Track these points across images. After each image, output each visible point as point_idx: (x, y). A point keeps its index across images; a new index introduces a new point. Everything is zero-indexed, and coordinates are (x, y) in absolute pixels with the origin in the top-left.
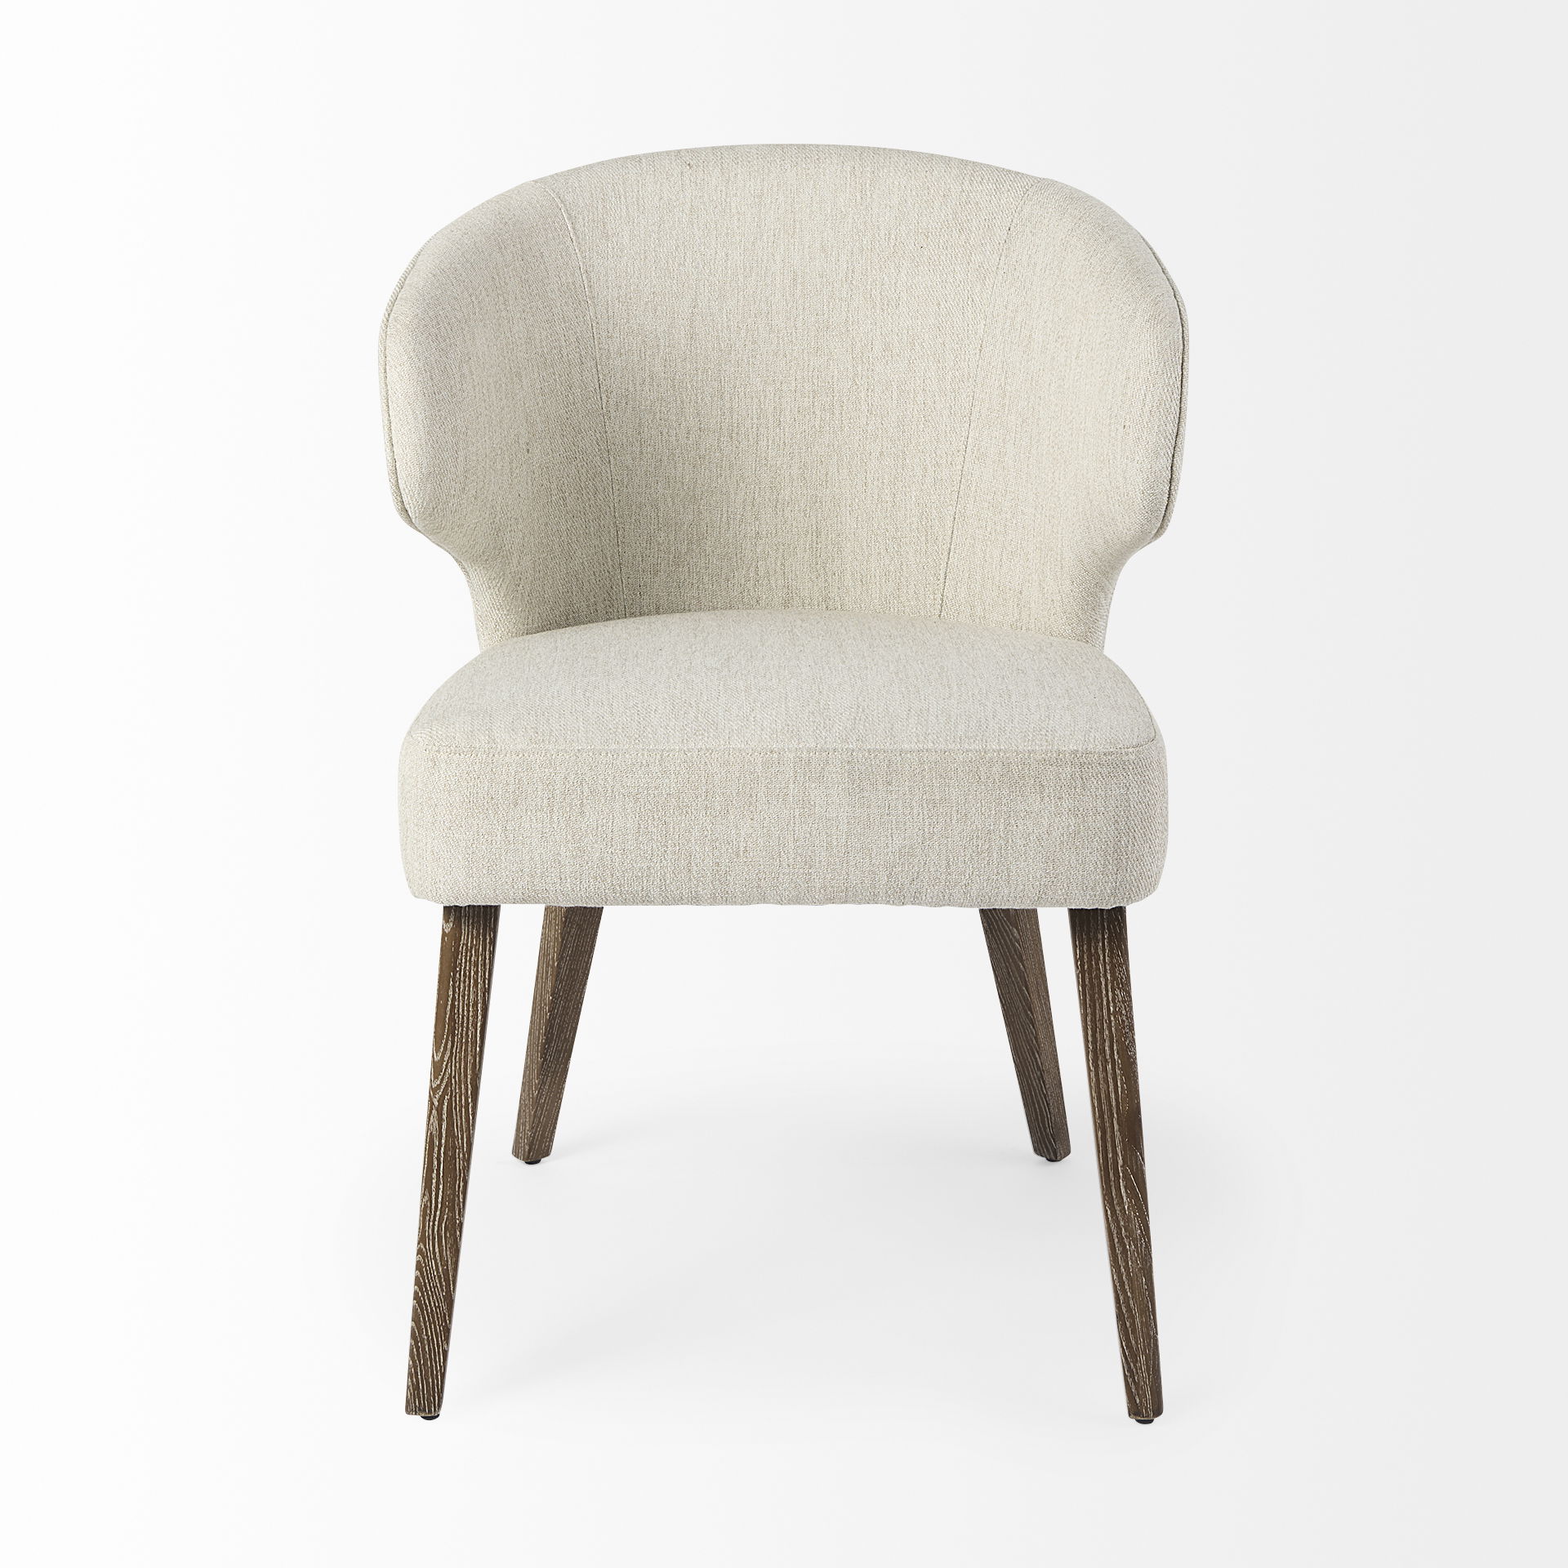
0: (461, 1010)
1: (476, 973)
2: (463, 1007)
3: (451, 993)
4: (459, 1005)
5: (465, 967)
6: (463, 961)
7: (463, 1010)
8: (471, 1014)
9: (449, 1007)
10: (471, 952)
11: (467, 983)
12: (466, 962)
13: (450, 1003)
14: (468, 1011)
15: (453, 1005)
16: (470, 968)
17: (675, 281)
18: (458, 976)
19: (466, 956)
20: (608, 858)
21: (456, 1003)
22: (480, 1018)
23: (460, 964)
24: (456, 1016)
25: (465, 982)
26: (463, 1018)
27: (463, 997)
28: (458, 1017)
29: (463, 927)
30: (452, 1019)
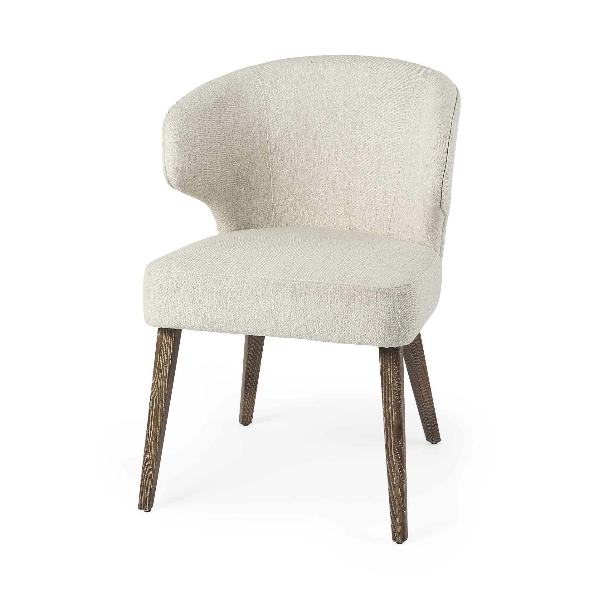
0: (161, 365)
1: (167, 352)
3: (158, 359)
5: (164, 350)
6: (163, 348)
7: (162, 365)
8: (165, 367)
9: (158, 364)
10: (166, 345)
12: (164, 348)
14: (164, 366)
16: (165, 350)
17: (301, 105)
18: (161, 353)
19: (164, 346)
20: (207, 314)
21: (160, 363)
22: (168, 369)
23: (162, 349)
24: (160, 367)
25: (163, 355)
26: (162, 369)
27: (163, 361)
29: (164, 336)
30: (158, 368)
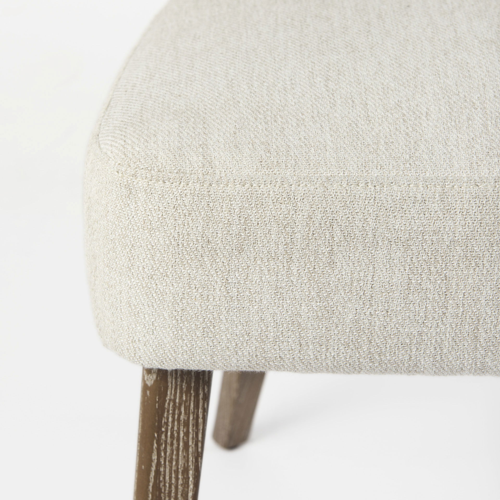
0: (167, 478)
1: (187, 434)
2: (171, 474)
3: (155, 457)
4: (165, 471)
5: (173, 428)
6: (170, 419)
7: (170, 478)
8: (180, 482)
9: (152, 474)
10: (180, 409)
11: (175, 445)
12: (173, 422)
13: (153, 469)
14: (177, 479)
15: (158, 472)
16: (179, 429)
18: (163, 437)
19: (174, 414)
20: (366, 321)
21: (162, 469)
22: (191, 479)
23: (167, 424)
24: (162, 484)
25: (172, 444)
26: (170, 487)
27: (171, 462)
28: (165, 485)
29: (169, 380)
30: (157, 487)
